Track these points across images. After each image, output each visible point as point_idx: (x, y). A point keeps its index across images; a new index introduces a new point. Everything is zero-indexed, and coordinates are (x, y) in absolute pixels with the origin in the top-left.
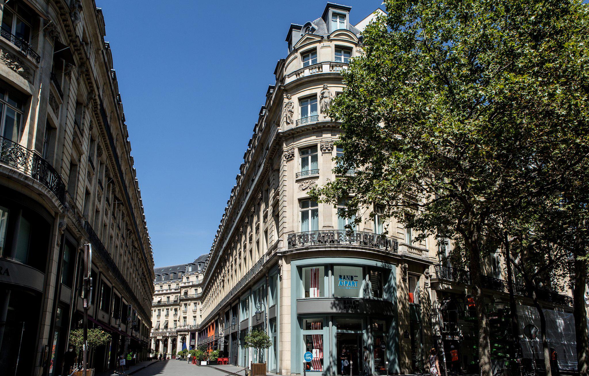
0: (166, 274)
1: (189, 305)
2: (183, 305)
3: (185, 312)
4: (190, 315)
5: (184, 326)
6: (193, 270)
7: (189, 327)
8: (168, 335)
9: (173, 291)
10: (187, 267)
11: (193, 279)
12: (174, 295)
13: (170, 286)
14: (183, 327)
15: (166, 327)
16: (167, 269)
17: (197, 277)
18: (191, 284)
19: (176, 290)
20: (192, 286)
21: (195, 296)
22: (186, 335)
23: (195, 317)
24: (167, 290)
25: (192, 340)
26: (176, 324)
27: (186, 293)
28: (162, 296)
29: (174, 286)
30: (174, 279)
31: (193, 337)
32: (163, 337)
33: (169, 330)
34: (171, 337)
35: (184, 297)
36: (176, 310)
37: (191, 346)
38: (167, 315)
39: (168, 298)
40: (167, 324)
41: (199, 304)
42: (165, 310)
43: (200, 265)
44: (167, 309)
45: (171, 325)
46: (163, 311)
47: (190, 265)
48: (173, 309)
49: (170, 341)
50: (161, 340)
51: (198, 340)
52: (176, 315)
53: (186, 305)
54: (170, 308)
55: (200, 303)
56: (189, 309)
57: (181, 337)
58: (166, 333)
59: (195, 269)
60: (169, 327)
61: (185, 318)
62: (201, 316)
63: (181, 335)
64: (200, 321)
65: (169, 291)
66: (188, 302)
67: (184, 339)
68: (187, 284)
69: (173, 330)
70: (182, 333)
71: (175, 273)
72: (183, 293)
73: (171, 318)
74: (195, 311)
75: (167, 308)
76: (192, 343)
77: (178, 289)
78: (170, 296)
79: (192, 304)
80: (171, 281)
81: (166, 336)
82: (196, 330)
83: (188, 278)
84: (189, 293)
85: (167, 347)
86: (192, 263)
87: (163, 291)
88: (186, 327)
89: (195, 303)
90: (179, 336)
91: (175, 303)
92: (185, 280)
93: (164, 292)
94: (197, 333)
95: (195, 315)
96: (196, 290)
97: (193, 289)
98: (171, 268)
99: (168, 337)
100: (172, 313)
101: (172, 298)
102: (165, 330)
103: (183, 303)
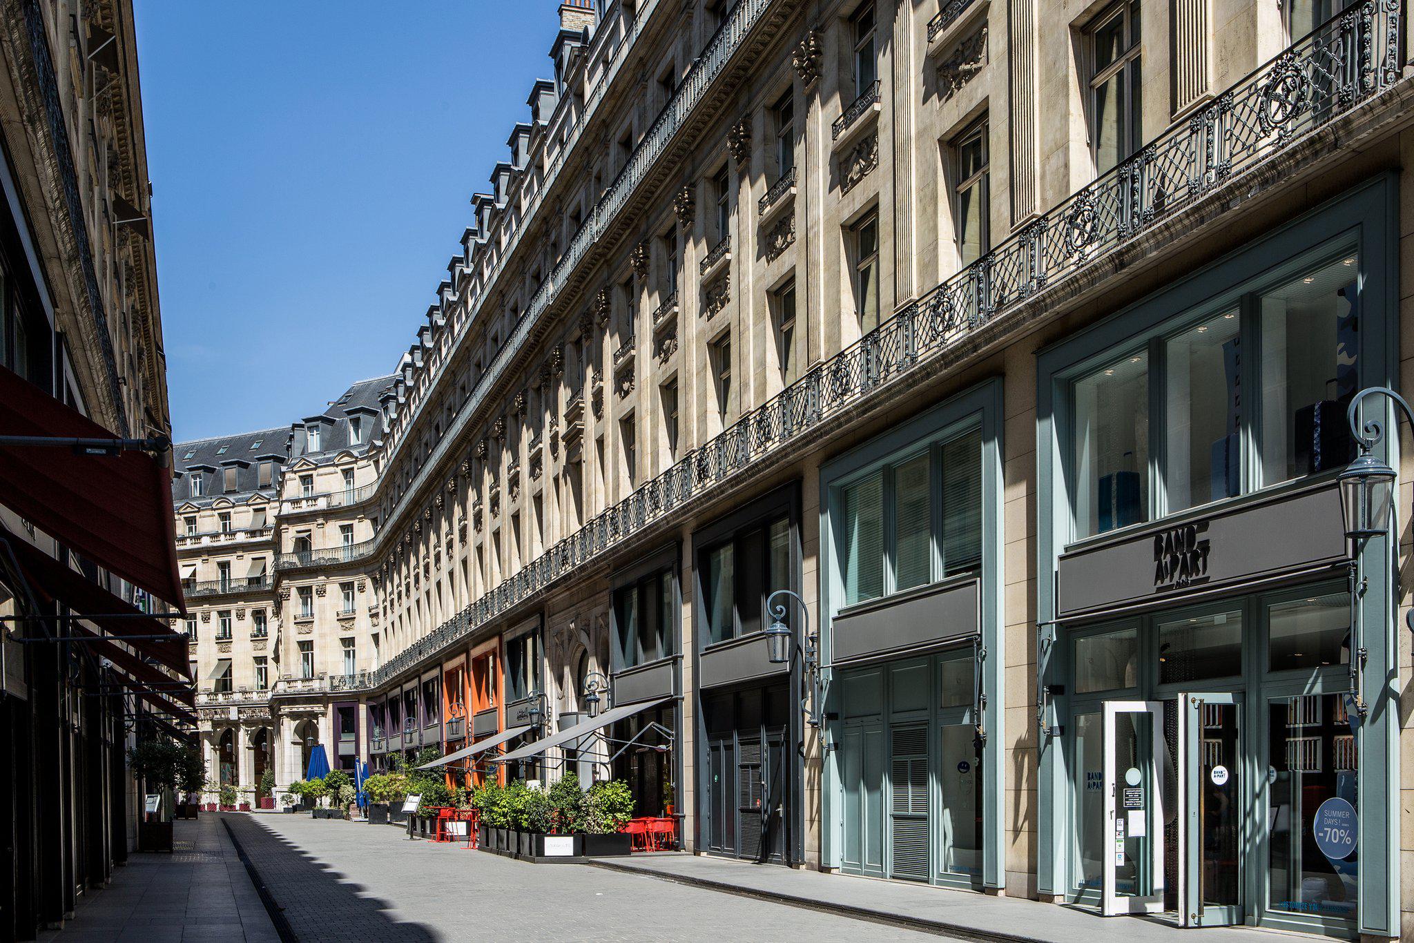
0: (207, 469)
1: (322, 593)
2: (294, 592)
3: (305, 623)
4: (326, 636)
5: (305, 680)
6: (327, 446)
7: (326, 686)
8: (233, 714)
9: (241, 538)
10: (298, 434)
11: (330, 484)
12: (248, 557)
13: (225, 517)
14: (299, 686)
15: (225, 685)
16: (211, 448)
17: (348, 473)
18: (322, 504)
19: (253, 533)
20: (330, 514)
21: (343, 557)
22: (316, 716)
23: (348, 642)
24: (215, 536)
25: (344, 737)
26: (263, 673)
27: (303, 544)
28: (198, 562)
29: (243, 518)
30: (245, 489)
31: (346, 722)
32: (216, 724)
33: (237, 697)
34: (247, 723)
35: (295, 559)
36: (259, 616)
37: (342, 757)
38: (225, 638)
39: (224, 566)
40: (228, 672)
41: (362, 589)
42: (214, 616)
43: (356, 423)
44: (221, 613)
45: (244, 676)
46: (206, 619)
47: (312, 423)
48: (248, 613)
49: (243, 739)
50: (207, 734)
51: (370, 735)
52: (259, 636)
53: (305, 592)
54: (233, 608)
55: (369, 583)
56: (322, 611)
57: (294, 724)
58: (225, 708)
59: (336, 443)
60: (236, 684)
61: (306, 646)
62: (376, 637)
63: (293, 716)
64: (371, 660)
65: (223, 541)
66: (315, 582)
67: (307, 731)
68: (305, 507)
69: (255, 697)
70: (301, 708)
71: (246, 466)
72: (288, 545)
73: (242, 651)
74: (347, 620)
75: (222, 607)
76: (346, 749)
77: (261, 532)
78: (232, 558)
79: (333, 587)
80: (232, 498)
81: (228, 721)
82: (356, 697)
83: (307, 480)
84: (317, 543)
85: (235, 764)
86: (321, 413)
87: (198, 538)
88: (316, 685)
89: (347, 587)
90: (286, 721)
91: (254, 588)
92: (293, 488)
93: (206, 542)
94: (363, 710)
95: (348, 634)
96: (346, 529)
97: (333, 527)
98: (221, 444)
99: (236, 724)
100: (243, 628)
101: (241, 568)
102: (220, 698)
103: (291, 587)
